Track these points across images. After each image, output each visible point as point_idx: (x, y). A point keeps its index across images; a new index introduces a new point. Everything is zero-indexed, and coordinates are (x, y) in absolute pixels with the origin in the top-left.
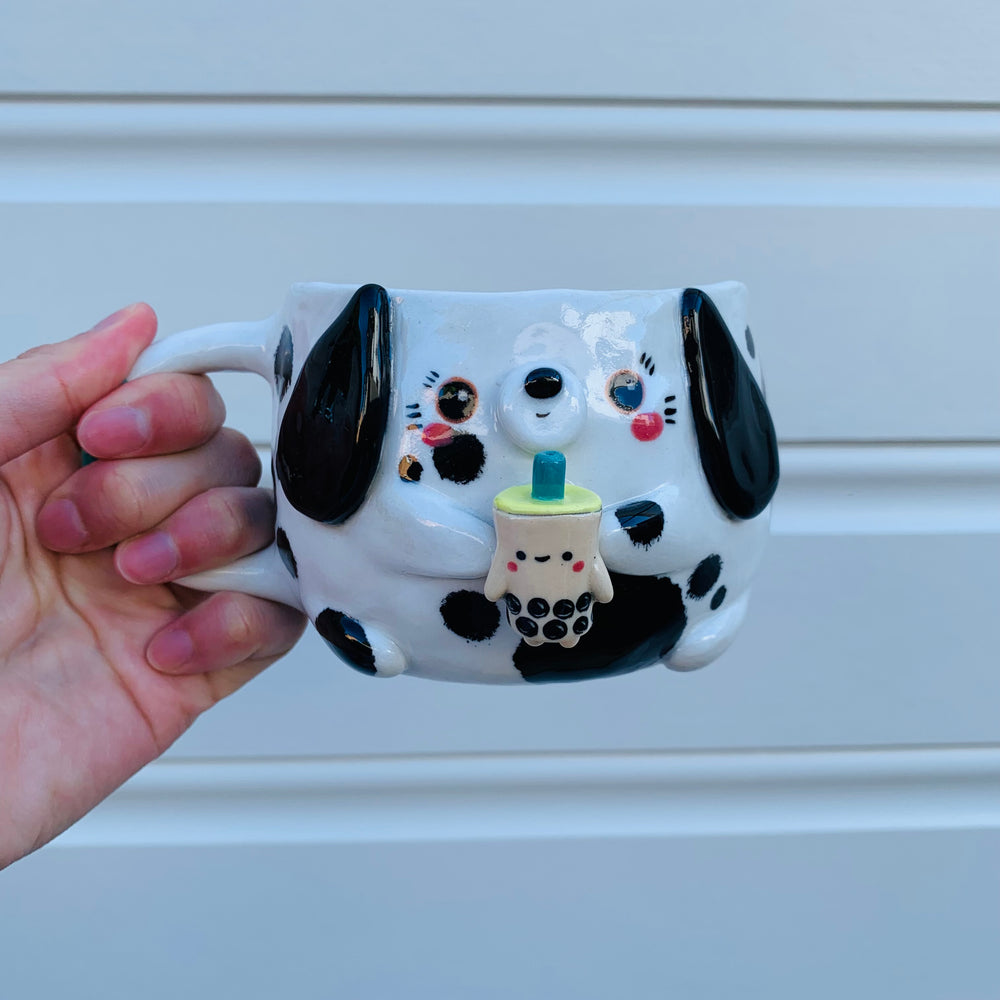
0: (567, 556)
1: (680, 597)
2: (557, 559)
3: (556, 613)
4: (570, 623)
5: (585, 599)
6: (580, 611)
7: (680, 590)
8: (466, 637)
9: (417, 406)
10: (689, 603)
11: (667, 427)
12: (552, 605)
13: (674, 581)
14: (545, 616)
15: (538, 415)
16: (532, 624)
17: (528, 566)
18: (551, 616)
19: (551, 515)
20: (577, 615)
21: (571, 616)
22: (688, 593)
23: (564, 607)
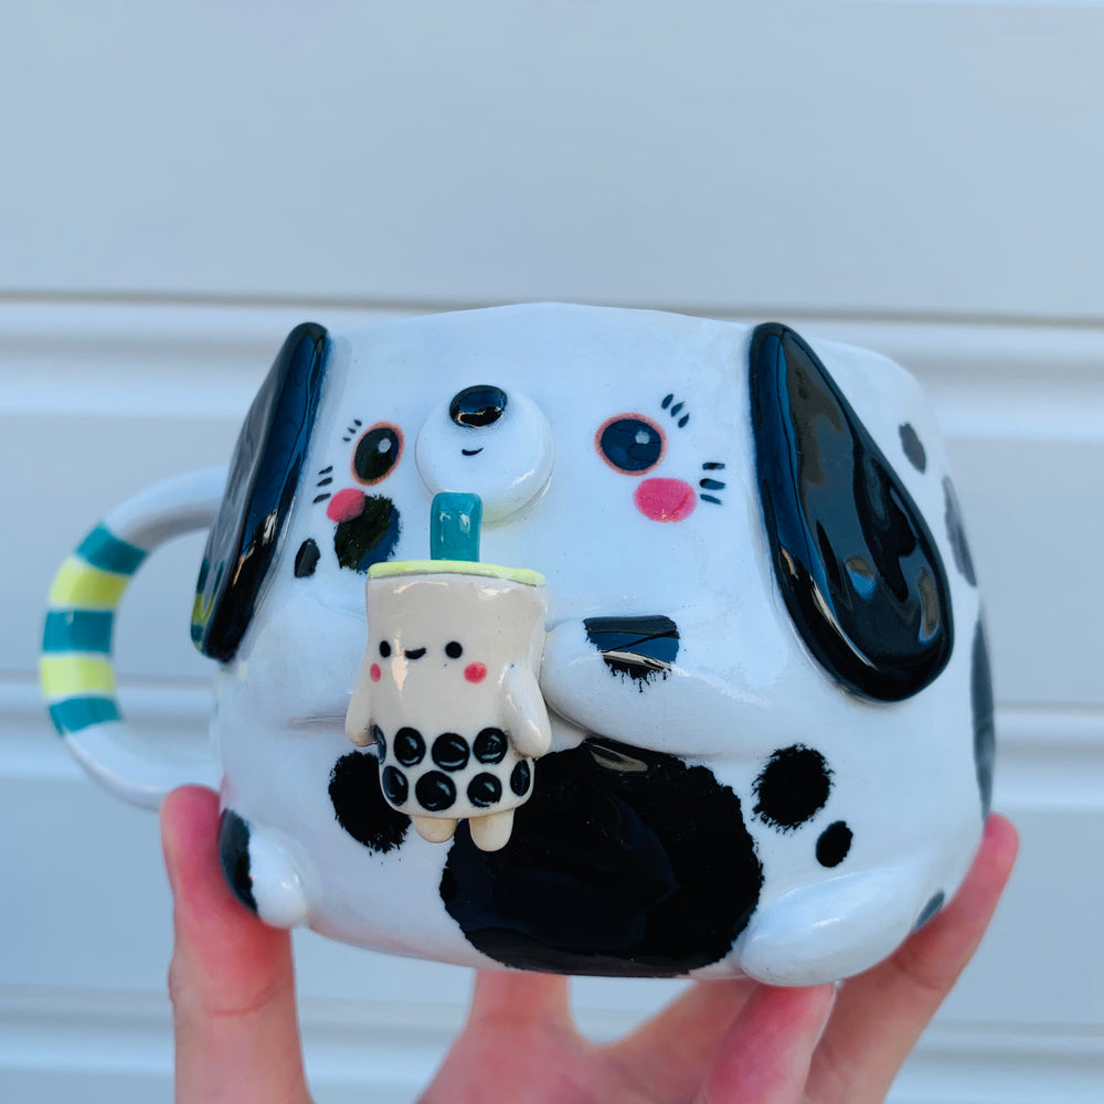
0: (454, 650)
1: (740, 816)
2: (437, 653)
3: (436, 759)
4: (462, 779)
5: (493, 742)
6: (483, 761)
7: (737, 802)
8: (366, 844)
9: (330, 469)
10: (767, 839)
11: (701, 506)
12: (429, 741)
14: (418, 762)
15: (465, 453)
16: (400, 779)
17: (398, 665)
18: (428, 765)
19: (426, 573)
20: (474, 768)
21: (462, 767)
22: (757, 810)
23: (450, 748)
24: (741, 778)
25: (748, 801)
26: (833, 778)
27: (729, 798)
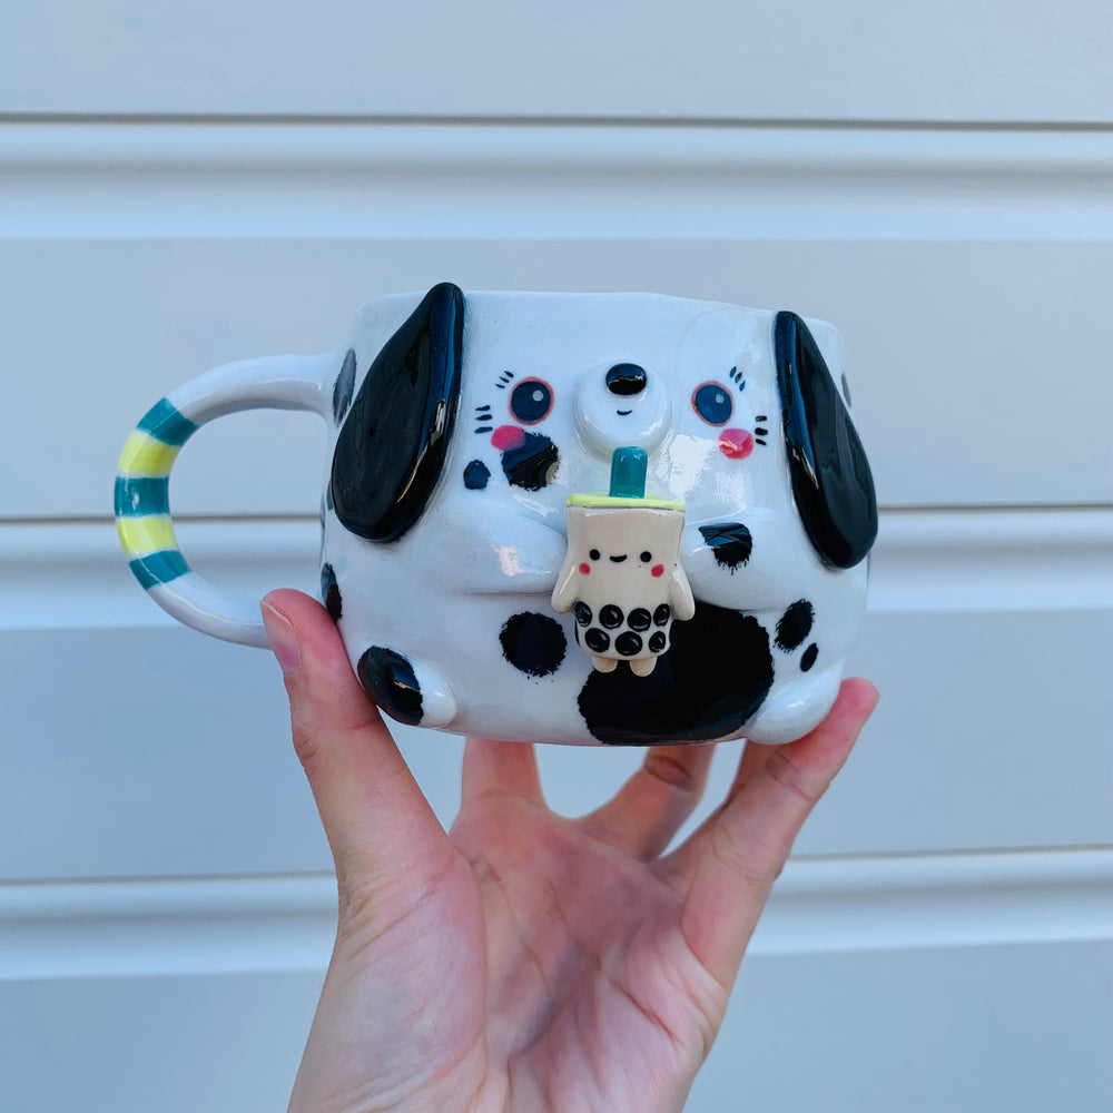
0: (646, 557)
1: (768, 644)
2: (634, 558)
3: (630, 624)
4: (646, 636)
5: (663, 612)
6: (658, 625)
7: (767, 636)
8: (526, 672)
9: (487, 408)
10: (776, 652)
11: (757, 447)
12: (626, 613)
13: (762, 622)
14: (618, 626)
15: (619, 413)
16: (604, 638)
17: (602, 567)
18: (625, 628)
19: (629, 508)
20: (654, 629)
21: (646, 629)
22: (776, 640)
23: (639, 617)
24: (770, 623)
25: (773, 635)
26: (815, 618)
27: (763, 633)
